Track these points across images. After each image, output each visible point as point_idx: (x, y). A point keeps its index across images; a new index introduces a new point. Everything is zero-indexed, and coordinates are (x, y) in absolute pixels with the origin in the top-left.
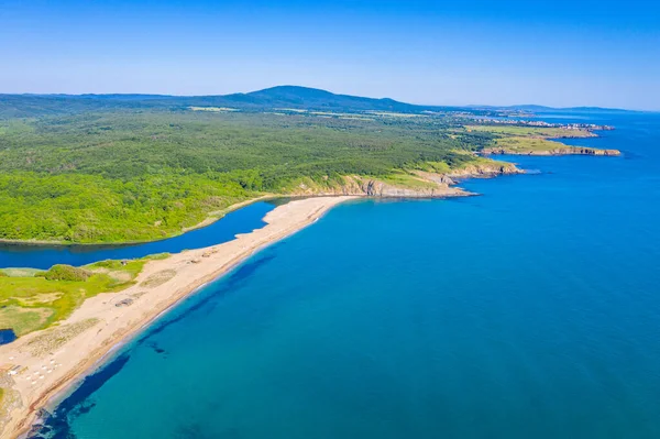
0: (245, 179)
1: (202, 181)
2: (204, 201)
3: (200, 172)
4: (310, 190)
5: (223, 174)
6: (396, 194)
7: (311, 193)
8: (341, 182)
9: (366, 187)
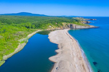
0: (27, 25)
1: (10, 27)
2: (14, 34)
3: (9, 24)
4: (52, 28)
5: (18, 24)
6: (80, 28)
7: (53, 29)
8: (62, 25)
9: (69, 26)
